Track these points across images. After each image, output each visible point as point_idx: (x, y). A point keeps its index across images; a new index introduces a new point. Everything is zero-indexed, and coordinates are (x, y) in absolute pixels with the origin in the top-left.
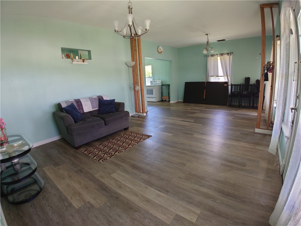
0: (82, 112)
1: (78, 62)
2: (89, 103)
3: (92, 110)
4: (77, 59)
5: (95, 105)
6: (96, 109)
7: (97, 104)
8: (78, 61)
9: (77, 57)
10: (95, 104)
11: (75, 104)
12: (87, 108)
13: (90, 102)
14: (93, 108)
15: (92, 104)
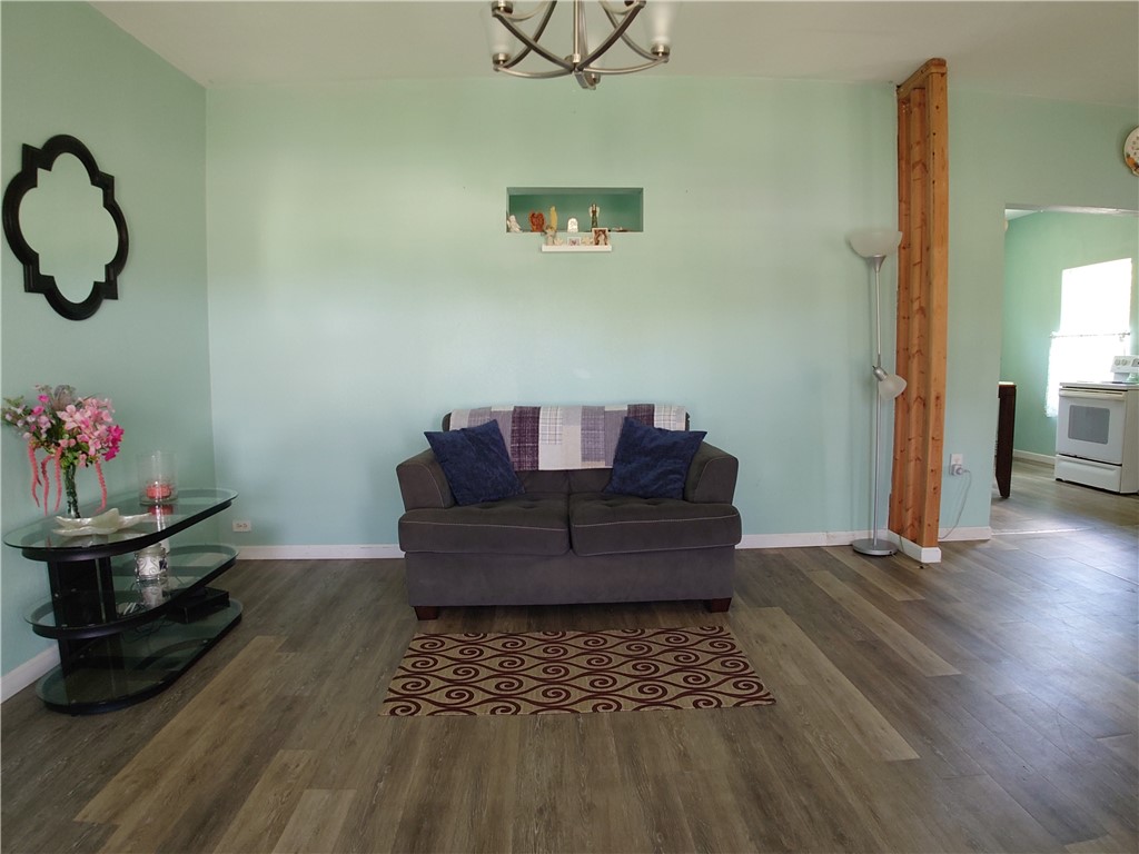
0: (527, 467)
1: (574, 243)
2: (574, 433)
3: (578, 466)
4: (573, 234)
5: (601, 446)
6: (602, 465)
7: (609, 442)
8: (574, 238)
9: (573, 225)
10: (602, 439)
11: (506, 430)
12: (559, 451)
13: (579, 427)
14: (584, 458)
15: (585, 437)
